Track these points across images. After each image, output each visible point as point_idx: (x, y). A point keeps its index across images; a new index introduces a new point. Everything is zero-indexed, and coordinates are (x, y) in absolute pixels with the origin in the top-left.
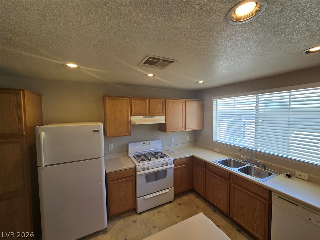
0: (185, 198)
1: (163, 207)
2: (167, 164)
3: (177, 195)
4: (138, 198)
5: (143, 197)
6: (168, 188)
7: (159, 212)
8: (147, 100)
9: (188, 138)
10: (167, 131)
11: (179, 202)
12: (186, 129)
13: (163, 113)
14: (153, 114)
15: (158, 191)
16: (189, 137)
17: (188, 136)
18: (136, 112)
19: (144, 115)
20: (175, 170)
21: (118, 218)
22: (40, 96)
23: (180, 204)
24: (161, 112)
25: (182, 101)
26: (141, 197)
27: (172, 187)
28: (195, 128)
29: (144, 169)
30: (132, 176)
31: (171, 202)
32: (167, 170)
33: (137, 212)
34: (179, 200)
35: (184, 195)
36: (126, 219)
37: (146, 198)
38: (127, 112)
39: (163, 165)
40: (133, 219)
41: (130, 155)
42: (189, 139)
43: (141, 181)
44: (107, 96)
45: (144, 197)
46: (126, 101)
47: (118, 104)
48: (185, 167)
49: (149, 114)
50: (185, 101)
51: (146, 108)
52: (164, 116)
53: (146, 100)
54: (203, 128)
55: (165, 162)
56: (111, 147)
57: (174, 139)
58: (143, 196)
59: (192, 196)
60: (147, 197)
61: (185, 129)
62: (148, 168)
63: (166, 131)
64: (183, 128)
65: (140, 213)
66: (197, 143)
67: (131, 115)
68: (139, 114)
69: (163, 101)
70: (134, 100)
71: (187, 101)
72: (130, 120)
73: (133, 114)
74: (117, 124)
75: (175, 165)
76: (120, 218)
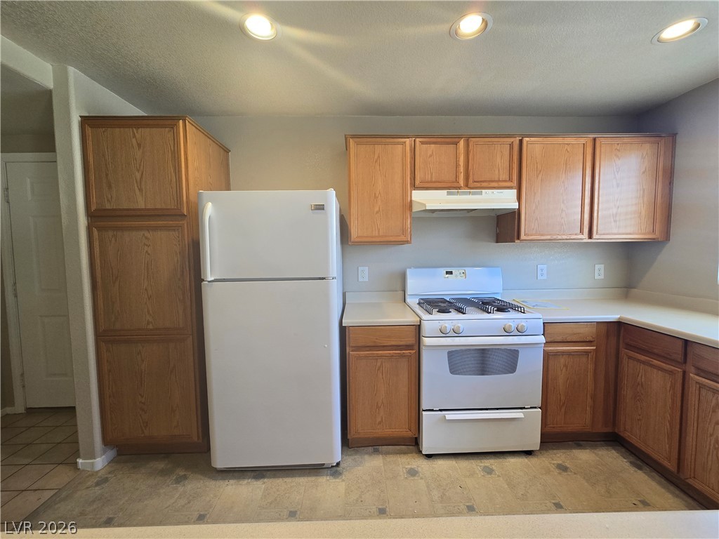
0: (585, 456)
1: (501, 460)
2: (520, 332)
3: (552, 439)
4: (424, 413)
5: (440, 413)
6: (521, 408)
7: (489, 471)
8: (462, 143)
9: (600, 271)
10: (523, 237)
11: (560, 462)
12: (595, 236)
13: (510, 180)
14: (478, 185)
15: (487, 409)
16: (602, 272)
17: (597, 267)
18: (428, 178)
19: (451, 186)
20: (547, 356)
21: (370, 449)
22: (227, 151)
23: (563, 468)
24: (505, 176)
25: (582, 141)
26: (432, 410)
27: (535, 408)
28: (630, 234)
29: (444, 333)
30: (408, 347)
31: (528, 453)
32: (517, 351)
33: (421, 452)
34: (560, 456)
35: (579, 446)
36: (390, 458)
37: (447, 418)
38: (403, 178)
39: (507, 332)
40: (409, 467)
41: (408, 300)
42: (602, 277)
43: (433, 368)
44: (354, 137)
45: (444, 412)
46: (400, 146)
47: (379, 157)
48: (587, 353)
49: (467, 186)
50: (595, 139)
51: (457, 166)
52: (515, 191)
53: (456, 144)
54: (667, 236)
55: (513, 325)
56: (364, 274)
57: (545, 272)
58: (440, 410)
59: (612, 458)
60: (450, 416)
61: (590, 236)
62: (457, 333)
63: (518, 238)
64: (581, 231)
65: (429, 456)
66: (633, 290)
67: (414, 187)
68: (434, 182)
69: (511, 145)
70: (422, 143)
71: (602, 140)
72: (411, 201)
73: (417, 182)
74: (377, 209)
75: (549, 340)
76: (376, 452)
